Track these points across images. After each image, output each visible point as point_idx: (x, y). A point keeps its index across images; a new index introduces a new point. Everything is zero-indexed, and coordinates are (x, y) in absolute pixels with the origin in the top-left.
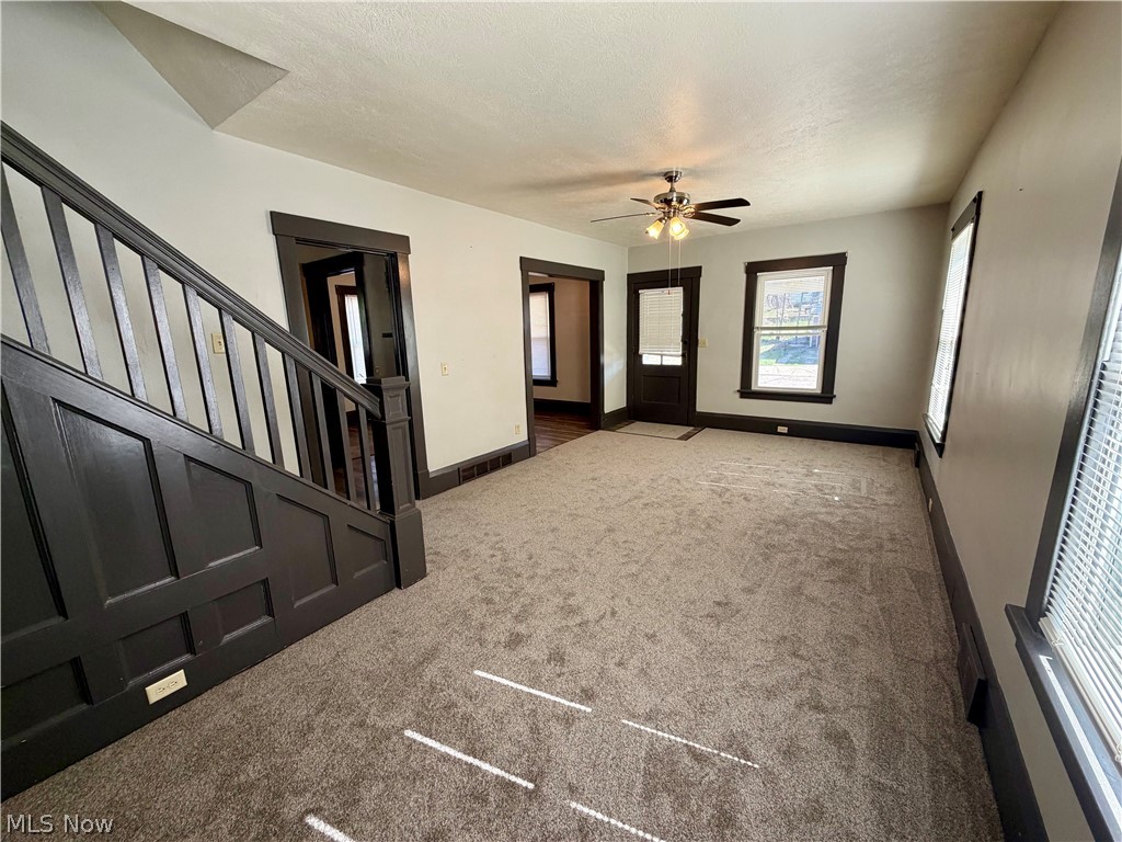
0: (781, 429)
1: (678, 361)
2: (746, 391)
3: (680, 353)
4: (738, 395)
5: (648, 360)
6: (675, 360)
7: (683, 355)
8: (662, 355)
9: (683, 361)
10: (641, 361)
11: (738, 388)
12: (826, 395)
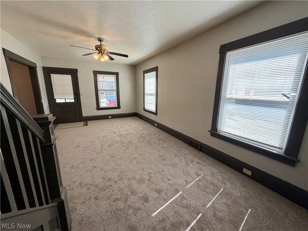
0: (110, 117)
3: (73, 98)
4: (96, 110)
6: (71, 100)
8: (65, 99)
9: (75, 100)
10: (56, 101)
11: (96, 107)
12: (119, 107)
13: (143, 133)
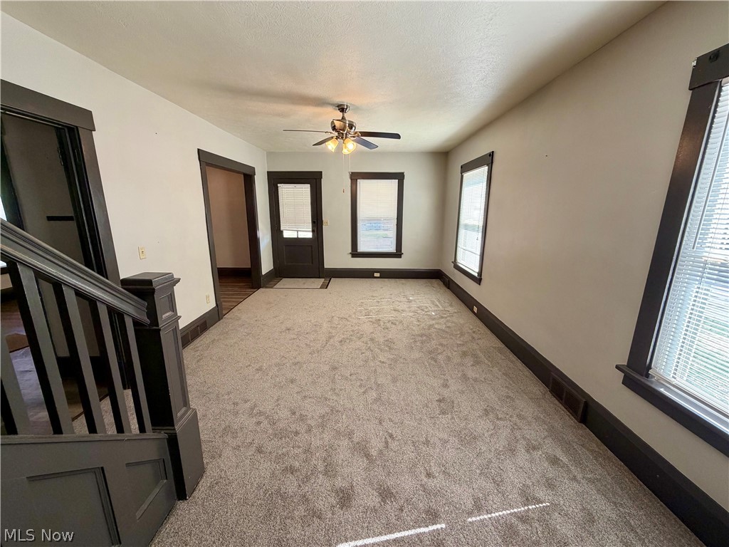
0: (377, 275)
1: (309, 235)
2: (355, 254)
3: (311, 230)
4: (350, 256)
5: (287, 234)
6: (308, 234)
7: (313, 231)
8: (298, 231)
9: (313, 235)
10: (283, 235)
11: (350, 251)
12: (398, 254)
13: (431, 326)
